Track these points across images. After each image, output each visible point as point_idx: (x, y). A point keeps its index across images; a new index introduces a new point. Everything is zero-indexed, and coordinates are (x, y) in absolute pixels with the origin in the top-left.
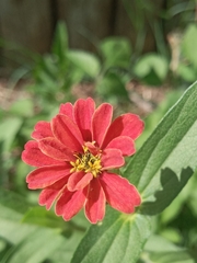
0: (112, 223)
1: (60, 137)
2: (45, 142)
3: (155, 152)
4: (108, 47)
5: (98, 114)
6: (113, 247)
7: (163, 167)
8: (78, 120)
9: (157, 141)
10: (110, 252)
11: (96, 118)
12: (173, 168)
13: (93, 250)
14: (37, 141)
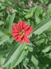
1: (19, 28)
7: (33, 33)
8: (22, 25)
12: (35, 34)
13: (17, 44)
14: (15, 27)
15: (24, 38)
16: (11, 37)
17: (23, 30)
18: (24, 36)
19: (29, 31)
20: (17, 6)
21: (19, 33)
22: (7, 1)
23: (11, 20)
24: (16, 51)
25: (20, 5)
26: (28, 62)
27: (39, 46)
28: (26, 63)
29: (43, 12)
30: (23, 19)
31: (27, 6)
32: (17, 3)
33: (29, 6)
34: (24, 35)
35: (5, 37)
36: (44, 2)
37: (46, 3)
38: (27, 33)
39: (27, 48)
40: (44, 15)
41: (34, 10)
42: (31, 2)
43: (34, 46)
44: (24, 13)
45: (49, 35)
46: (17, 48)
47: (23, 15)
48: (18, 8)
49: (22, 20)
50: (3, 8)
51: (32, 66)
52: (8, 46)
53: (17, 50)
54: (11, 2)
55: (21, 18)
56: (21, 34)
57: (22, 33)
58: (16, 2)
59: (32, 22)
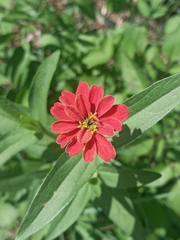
7: (124, 123)
8: (90, 97)
14: (64, 104)
15: (96, 141)
16: (39, 136)
17: (92, 116)
18: (97, 137)
19: (113, 118)
20: (56, 23)
21: (77, 123)
22: (19, 5)
23: (44, 74)
24: (63, 185)
25: (66, 21)
26: (94, 219)
27: (133, 164)
28: (86, 222)
29: (149, 46)
30: (78, 69)
31: (90, 22)
32: (54, 13)
33: (98, 24)
34: (95, 133)
35: (18, 136)
36: (152, 12)
37: (156, 16)
38: (106, 125)
39: (99, 175)
40: (151, 55)
41: (114, 37)
42: (104, 11)
43: (118, 164)
44: (81, 49)
45: (170, 126)
46: (67, 174)
47: (78, 55)
48: (60, 29)
49: (74, 71)
50: (6, 28)
51: (109, 233)
52: (25, 164)
53: (65, 182)
54: (37, 8)
55: (70, 66)
56: (86, 129)
57: (89, 124)
58: (52, 9)
59: (110, 81)
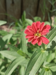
0: (39, 52)
1: (33, 28)
2: (30, 29)
3: (50, 37)
4: (36, 18)
5: (41, 24)
6: (40, 57)
9: (51, 34)
10: (39, 58)
11: (41, 25)
21: (34, 34)
